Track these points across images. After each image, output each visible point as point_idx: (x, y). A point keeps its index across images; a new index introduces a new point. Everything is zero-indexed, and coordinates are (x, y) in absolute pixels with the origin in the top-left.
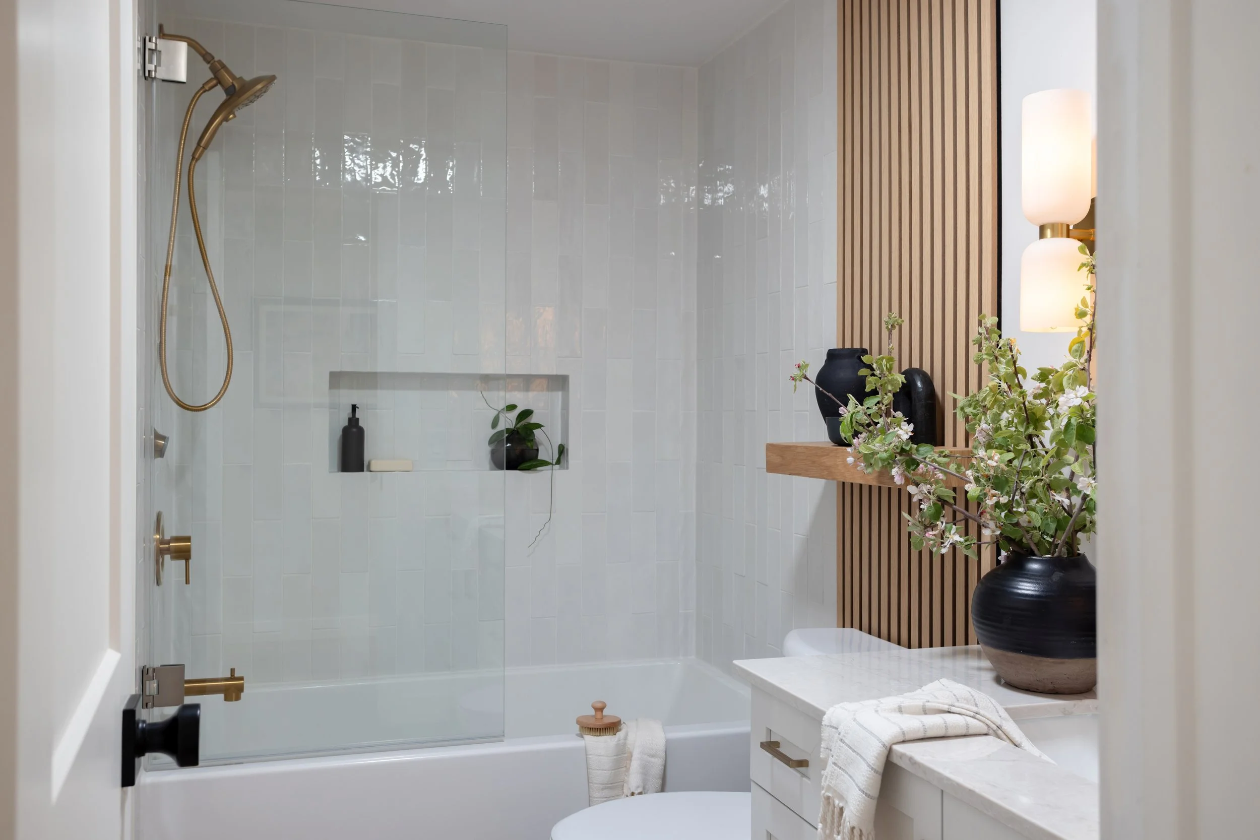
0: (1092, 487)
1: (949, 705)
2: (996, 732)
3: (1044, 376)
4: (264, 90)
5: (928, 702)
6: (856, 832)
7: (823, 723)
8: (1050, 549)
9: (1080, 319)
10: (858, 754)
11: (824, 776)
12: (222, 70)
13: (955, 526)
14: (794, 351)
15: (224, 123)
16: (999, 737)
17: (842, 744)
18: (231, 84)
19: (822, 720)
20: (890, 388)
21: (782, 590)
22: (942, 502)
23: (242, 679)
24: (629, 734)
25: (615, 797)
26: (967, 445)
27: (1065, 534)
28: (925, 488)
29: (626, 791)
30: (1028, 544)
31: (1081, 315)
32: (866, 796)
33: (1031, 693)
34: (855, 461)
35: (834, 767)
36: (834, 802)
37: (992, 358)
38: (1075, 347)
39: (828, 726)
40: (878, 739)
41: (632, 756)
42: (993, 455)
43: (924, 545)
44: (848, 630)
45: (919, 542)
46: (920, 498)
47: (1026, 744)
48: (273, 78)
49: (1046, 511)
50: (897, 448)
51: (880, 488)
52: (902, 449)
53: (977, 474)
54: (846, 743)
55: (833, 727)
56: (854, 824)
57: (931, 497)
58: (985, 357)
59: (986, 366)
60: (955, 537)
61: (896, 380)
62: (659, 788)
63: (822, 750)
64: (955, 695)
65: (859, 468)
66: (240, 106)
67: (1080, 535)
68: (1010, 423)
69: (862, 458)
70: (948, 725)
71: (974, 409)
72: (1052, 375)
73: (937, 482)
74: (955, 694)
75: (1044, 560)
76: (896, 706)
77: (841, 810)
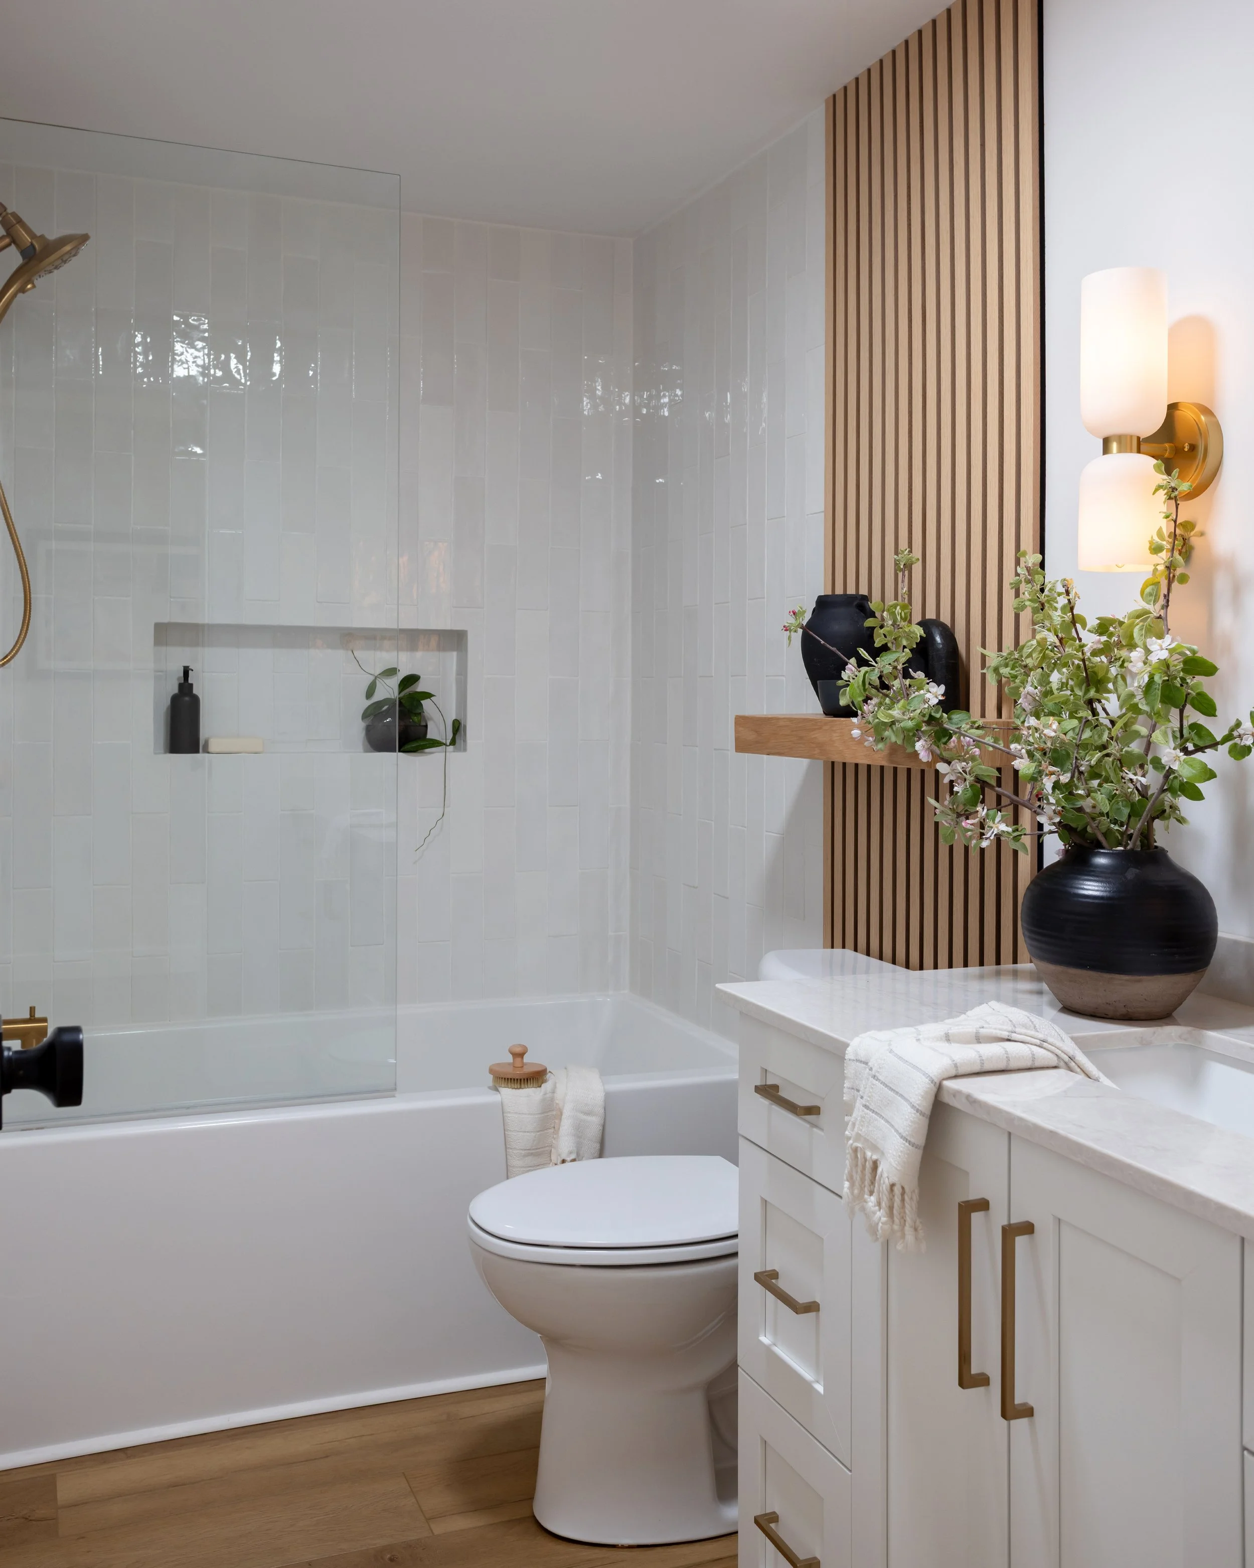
0: (1180, 761)
1: (1009, 1032)
2: (1067, 1064)
3: (1103, 627)
4: (74, 252)
5: (983, 1027)
6: (897, 1190)
7: (847, 1057)
8: (1122, 840)
9: (1155, 555)
10: (897, 1093)
11: (850, 1123)
12: (17, 225)
13: (1001, 812)
14: (766, 600)
15: (20, 295)
16: (1070, 1069)
17: (875, 1082)
18: (29, 244)
19: (844, 1054)
20: (905, 643)
21: (748, 903)
22: (981, 784)
23: (44, 1020)
24: (558, 1085)
25: (542, 1166)
26: (1000, 715)
27: (1141, 821)
28: (959, 766)
29: (554, 1158)
30: (1094, 834)
31: (1156, 549)
32: (910, 1145)
33: (1097, 1019)
34: (862, 733)
35: (865, 1110)
36: (865, 1153)
37: (1036, 605)
38: (1148, 590)
39: (854, 1060)
40: (925, 1074)
41: (561, 1114)
42: (1050, 723)
43: (956, 838)
44: (838, 951)
45: (950, 834)
46: (953, 778)
47: (1105, 1080)
48: (84, 238)
49: (1117, 792)
50: (924, 716)
51: (895, 769)
52: (931, 716)
53: (1029, 747)
54: (880, 1080)
55: (861, 1062)
56: (894, 1179)
57: (968, 777)
58: (1027, 603)
59: (1026, 617)
60: (1000, 826)
61: (914, 632)
62: (596, 1154)
63: (845, 1090)
64: (1011, 1021)
65: (866, 744)
66: (42, 273)
67: (1157, 824)
68: (1063, 686)
69: (872, 730)
70: (1010, 1056)
71: (1012, 669)
72: (1114, 626)
73: (973, 758)
74: (1011, 1019)
75: (1112, 854)
76: (942, 1033)
77: (875, 1165)
